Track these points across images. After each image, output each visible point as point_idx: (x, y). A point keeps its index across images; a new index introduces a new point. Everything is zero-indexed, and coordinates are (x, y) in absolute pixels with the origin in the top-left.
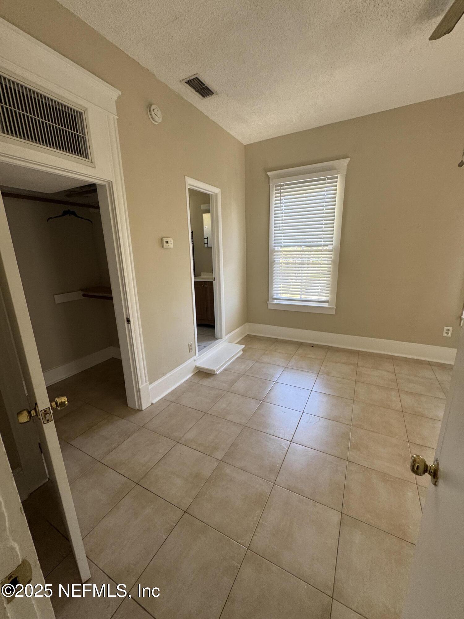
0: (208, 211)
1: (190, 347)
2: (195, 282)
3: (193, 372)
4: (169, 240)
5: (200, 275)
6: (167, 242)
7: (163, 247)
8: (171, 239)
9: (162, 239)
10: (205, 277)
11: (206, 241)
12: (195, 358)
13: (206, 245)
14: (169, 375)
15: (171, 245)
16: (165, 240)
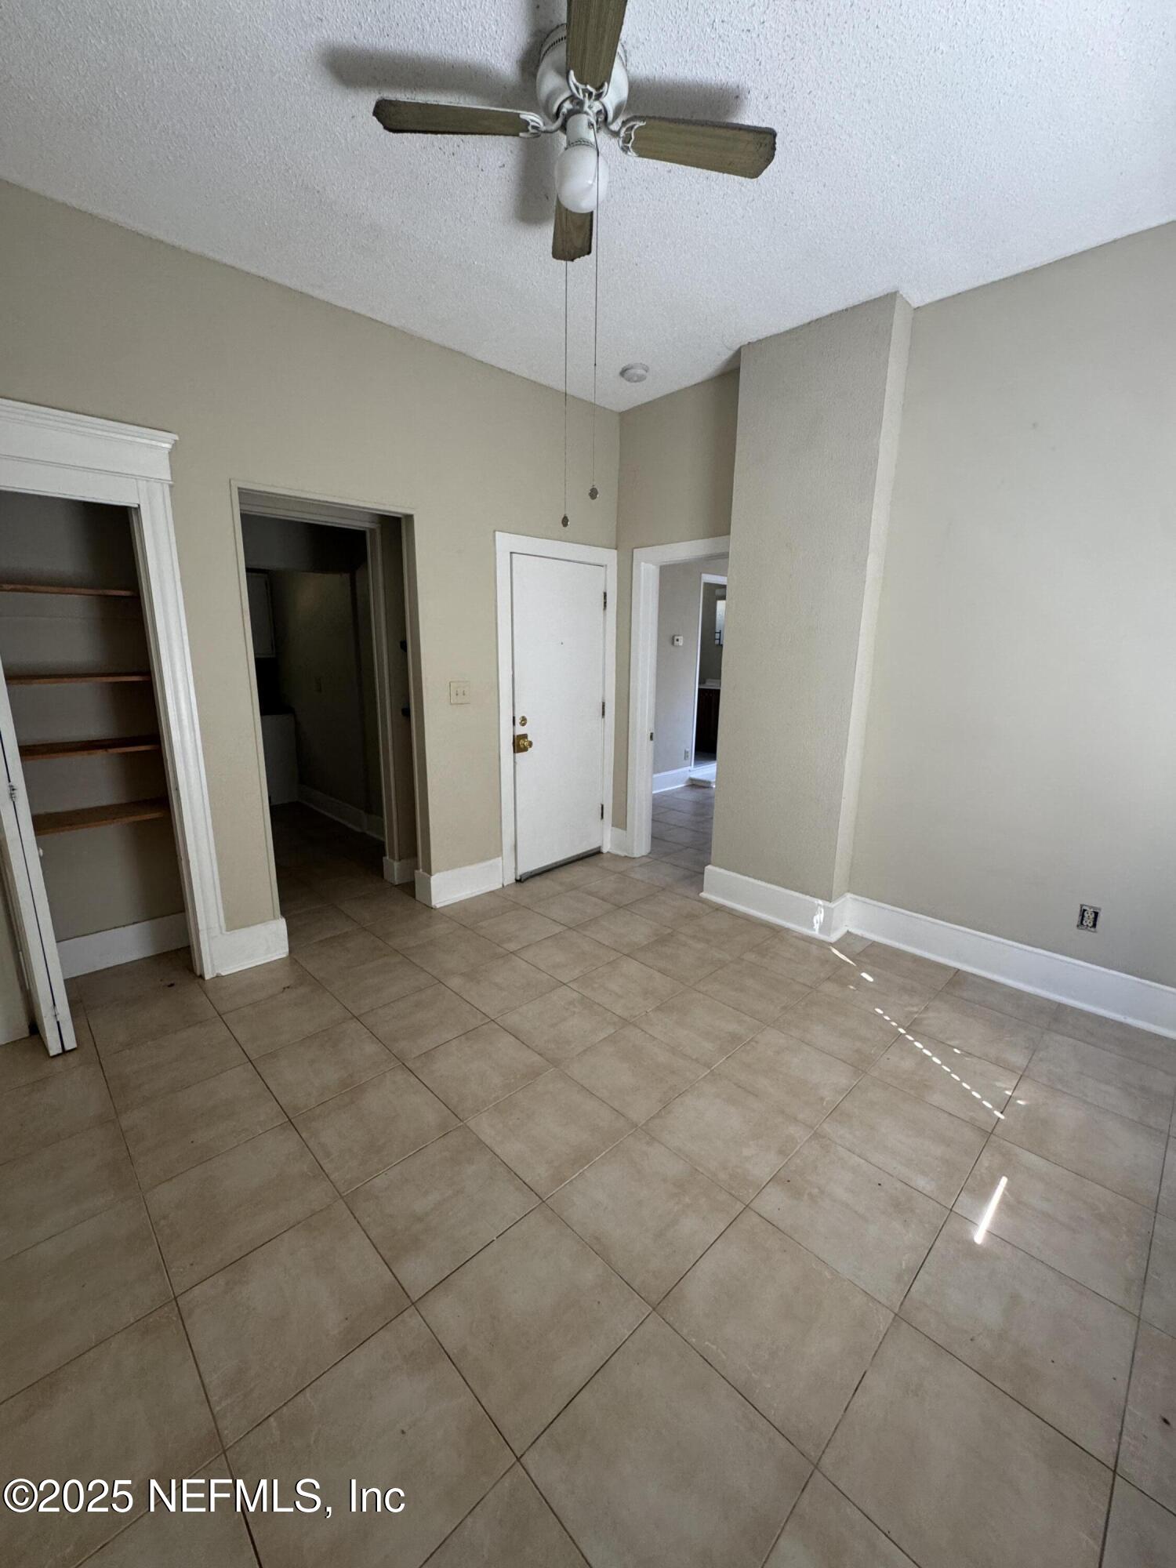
0: (723, 598)
1: (686, 757)
2: (699, 690)
3: (687, 782)
4: (679, 638)
5: (704, 683)
6: (678, 640)
7: (673, 643)
8: (682, 637)
9: (673, 637)
10: (710, 685)
11: (717, 636)
12: (689, 768)
13: (717, 642)
14: (662, 774)
15: (681, 643)
16: (676, 638)
